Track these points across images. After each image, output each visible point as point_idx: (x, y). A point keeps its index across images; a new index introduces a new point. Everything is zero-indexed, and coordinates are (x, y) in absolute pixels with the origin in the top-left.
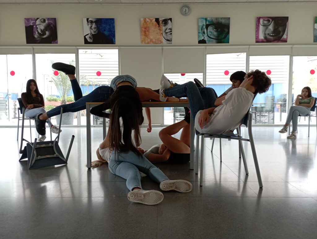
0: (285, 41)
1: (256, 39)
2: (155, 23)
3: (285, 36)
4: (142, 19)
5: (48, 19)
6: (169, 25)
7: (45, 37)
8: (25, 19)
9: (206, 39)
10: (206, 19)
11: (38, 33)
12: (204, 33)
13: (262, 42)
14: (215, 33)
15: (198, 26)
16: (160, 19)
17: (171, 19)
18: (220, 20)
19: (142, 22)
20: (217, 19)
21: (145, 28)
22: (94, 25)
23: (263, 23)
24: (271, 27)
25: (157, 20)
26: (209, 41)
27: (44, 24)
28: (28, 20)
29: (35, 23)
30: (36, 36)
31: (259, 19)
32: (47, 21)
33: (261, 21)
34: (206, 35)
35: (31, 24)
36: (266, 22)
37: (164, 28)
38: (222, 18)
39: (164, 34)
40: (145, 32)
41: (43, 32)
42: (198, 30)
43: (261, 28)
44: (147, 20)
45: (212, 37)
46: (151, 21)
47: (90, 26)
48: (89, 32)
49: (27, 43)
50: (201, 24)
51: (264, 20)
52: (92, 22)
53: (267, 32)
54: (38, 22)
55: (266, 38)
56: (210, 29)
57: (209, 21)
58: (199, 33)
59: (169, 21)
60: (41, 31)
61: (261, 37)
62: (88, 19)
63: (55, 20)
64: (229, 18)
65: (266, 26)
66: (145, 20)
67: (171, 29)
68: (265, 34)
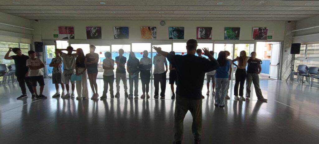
0: (211, 39)
1: (197, 37)
2: (148, 29)
3: (210, 37)
4: (142, 27)
5: (97, 27)
6: (155, 30)
7: (96, 36)
8: (86, 27)
9: (173, 37)
10: (173, 28)
11: (93, 34)
12: (172, 34)
13: (200, 39)
14: (177, 34)
15: (169, 31)
16: (151, 27)
17: (156, 27)
18: (179, 28)
19: (142, 29)
20: (178, 27)
21: (143, 32)
22: (119, 30)
23: (200, 30)
24: (204, 32)
25: (149, 28)
26: (174, 38)
27: (95, 30)
28: (87, 28)
29: (91, 30)
30: (91, 36)
31: (198, 28)
32: (96, 28)
33: (199, 29)
34: (173, 35)
35: (89, 30)
36: (201, 30)
37: (152, 32)
38: (180, 27)
39: (152, 34)
40: (143, 33)
41: (95, 33)
42: (169, 32)
43: (199, 33)
44: (144, 27)
45: (176, 36)
46: (146, 28)
47: (117, 30)
48: (116, 33)
49: (87, 38)
50: (170, 30)
51: (200, 29)
52: (118, 29)
53: (202, 34)
54: (92, 29)
55: (201, 37)
56: (175, 32)
57: (174, 29)
58: (169, 34)
59: (155, 28)
60: (94, 33)
61: (199, 37)
62: (116, 27)
63: (100, 28)
64: (184, 28)
65: (201, 32)
66: (143, 27)
67: (156, 32)
68: (201, 35)
